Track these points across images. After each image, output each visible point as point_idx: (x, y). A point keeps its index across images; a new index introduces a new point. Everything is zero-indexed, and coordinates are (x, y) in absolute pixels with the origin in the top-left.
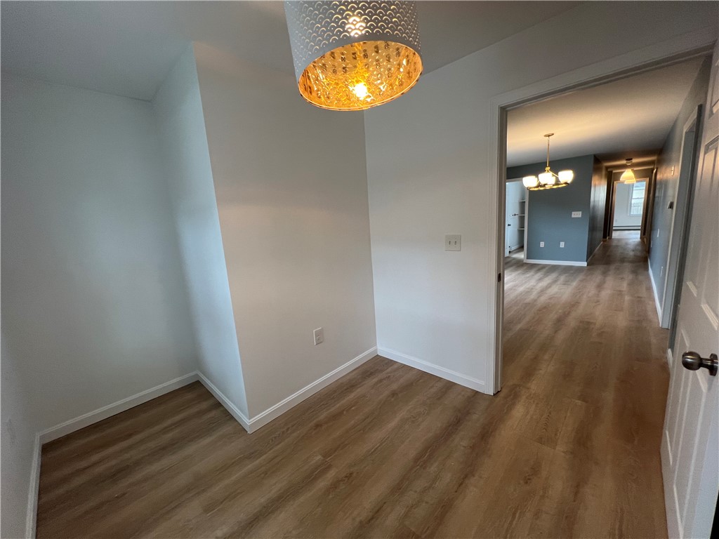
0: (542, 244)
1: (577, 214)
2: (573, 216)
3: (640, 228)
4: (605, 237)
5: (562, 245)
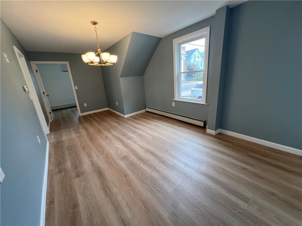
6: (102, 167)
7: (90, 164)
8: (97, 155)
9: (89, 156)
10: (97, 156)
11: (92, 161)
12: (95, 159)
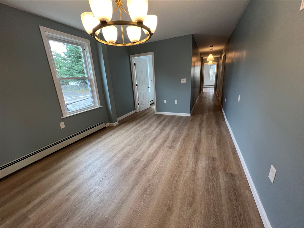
0: (165, 102)
1: (184, 81)
2: (182, 82)
3: (214, 86)
4: (200, 92)
5: (176, 102)
6: (192, 153)
7: (199, 162)
8: (187, 167)
9: (194, 172)
10: (187, 165)
11: (196, 164)
12: (191, 164)
